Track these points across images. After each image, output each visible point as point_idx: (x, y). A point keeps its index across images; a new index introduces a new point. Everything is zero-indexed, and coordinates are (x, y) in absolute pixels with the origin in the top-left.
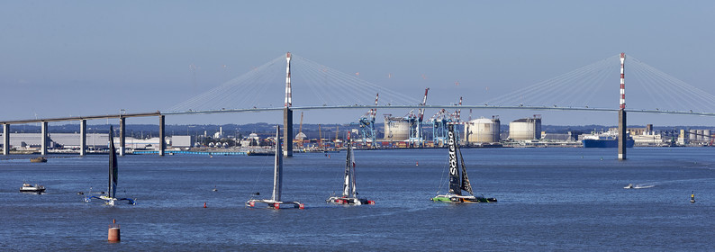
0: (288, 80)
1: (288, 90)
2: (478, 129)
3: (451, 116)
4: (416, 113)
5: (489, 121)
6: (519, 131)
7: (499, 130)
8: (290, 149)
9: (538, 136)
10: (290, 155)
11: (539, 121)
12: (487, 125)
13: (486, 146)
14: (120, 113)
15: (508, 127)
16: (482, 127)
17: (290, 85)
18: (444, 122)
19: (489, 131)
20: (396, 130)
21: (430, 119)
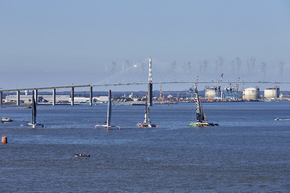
0: (150, 70)
1: (150, 75)
2: (249, 93)
3: (234, 87)
4: (217, 85)
5: (255, 89)
6: (269, 93)
7: (259, 94)
8: (151, 102)
9: (278, 96)
10: (151, 105)
11: (278, 89)
12: (253, 91)
13: (251, 101)
14: (72, 85)
15: (263, 92)
16: (251, 92)
17: (151, 72)
18: (231, 89)
19: (254, 94)
20: (210, 93)
21: (224, 88)
